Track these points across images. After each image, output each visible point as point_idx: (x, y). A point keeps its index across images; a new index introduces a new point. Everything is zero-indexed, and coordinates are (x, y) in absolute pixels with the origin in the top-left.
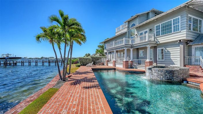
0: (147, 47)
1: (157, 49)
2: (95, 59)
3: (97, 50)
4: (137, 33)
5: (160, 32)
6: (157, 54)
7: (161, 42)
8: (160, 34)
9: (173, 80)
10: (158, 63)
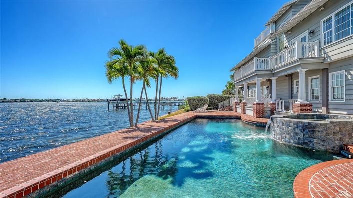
0: (298, 72)
1: (328, 75)
2: (217, 100)
3: (229, 83)
4: (287, 44)
5: (332, 35)
6: (328, 88)
7: (333, 59)
8: (332, 38)
9: (311, 145)
10: (330, 107)
